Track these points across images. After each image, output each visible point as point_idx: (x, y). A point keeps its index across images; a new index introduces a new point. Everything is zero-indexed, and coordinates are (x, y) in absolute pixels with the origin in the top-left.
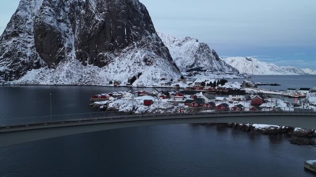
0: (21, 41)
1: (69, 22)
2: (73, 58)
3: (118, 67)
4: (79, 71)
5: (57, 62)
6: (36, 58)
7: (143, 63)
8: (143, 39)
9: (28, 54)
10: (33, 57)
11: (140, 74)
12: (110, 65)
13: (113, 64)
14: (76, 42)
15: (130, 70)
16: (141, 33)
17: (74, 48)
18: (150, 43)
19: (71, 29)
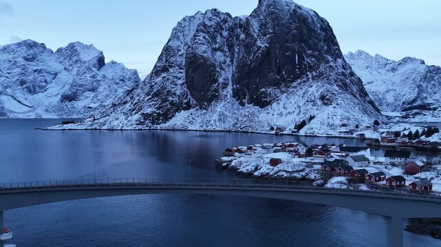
0: (171, 77)
1: (227, 50)
2: (229, 97)
3: (284, 108)
4: (234, 113)
5: (210, 101)
6: (187, 97)
7: (319, 102)
8: (322, 69)
9: (178, 92)
10: (184, 95)
11: (312, 118)
12: (274, 105)
13: (278, 104)
14: (233, 75)
15: (300, 112)
16: (318, 60)
17: (231, 83)
18: (332, 74)
19: (229, 59)
